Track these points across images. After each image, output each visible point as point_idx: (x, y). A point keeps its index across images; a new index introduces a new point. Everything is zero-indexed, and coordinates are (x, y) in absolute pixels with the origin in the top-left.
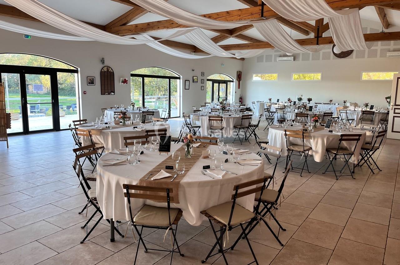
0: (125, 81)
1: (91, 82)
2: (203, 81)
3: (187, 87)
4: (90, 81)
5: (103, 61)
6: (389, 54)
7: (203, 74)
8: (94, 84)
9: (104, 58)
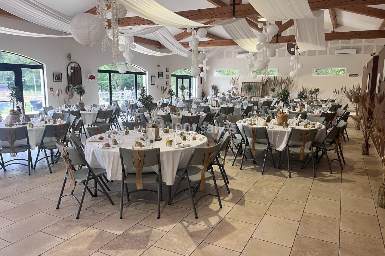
0: (92, 77)
1: (58, 78)
2: (168, 77)
3: (153, 83)
4: (56, 78)
5: (69, 57)
6: (337, 52)
7: (168, 70)
8: (60, 80)
9: (70, 54)
